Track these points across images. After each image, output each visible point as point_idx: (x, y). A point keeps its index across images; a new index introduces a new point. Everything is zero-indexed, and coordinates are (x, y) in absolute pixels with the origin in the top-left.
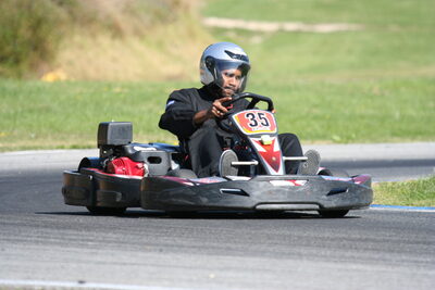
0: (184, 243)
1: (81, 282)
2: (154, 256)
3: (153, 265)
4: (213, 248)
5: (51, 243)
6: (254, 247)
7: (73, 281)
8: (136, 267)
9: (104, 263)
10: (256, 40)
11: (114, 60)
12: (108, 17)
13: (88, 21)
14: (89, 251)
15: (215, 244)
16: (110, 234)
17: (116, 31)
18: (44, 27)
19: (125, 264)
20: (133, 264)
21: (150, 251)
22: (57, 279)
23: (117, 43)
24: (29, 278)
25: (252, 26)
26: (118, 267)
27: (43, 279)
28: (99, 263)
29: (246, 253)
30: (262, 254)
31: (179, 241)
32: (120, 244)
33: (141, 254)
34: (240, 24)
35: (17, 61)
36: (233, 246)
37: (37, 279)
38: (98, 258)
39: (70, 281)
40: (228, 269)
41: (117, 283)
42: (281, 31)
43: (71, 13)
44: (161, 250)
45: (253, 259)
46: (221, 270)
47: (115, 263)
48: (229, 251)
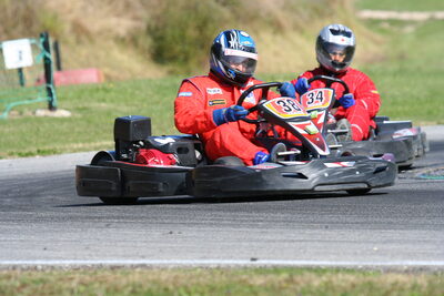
0: (348, 219)
1: (253, 259)
2: (320, 233)
3: (319, 241)
4: (376, 223)
5: (224, 225)
6: (414, 221)
7: (246, 259)
8: (303, 243)
9: (274, 241)
10: (409, 30)
11: (276, 54)
12: (269, 14)
13: (251, 19)
14: (258, 230)
15: (377, 220)
16: (278, 215)
17: (277, 27)
18: (210, 26)
19: (293, 241)
20: (301, 241)
21: (317, 228)
22: (231, 258)
23: (279, 38)
24: (205, 258)
25: (405, 16)
26: (286, 244)
27: (218, 258)
28: (269, 241)
29: (406, 226)
30: (422, 226)
31: (343, 218)
32: (287, 223)
33: (308, 231)
34: (393, 15)
35: (186, 60)
36: (394, 221)
37: (213, 258)
38: (269, 237)
39: (242, 259)
40: (391, 241)
41: (287, 259)
42: (432, 19)
43: (233, 11)
44: (327, 227)
45: (413, 231)
46: (385, 243)
47: (285, 241)
48: (390, 226)
